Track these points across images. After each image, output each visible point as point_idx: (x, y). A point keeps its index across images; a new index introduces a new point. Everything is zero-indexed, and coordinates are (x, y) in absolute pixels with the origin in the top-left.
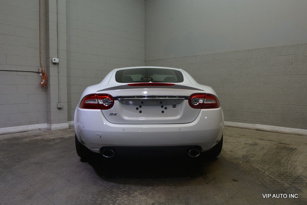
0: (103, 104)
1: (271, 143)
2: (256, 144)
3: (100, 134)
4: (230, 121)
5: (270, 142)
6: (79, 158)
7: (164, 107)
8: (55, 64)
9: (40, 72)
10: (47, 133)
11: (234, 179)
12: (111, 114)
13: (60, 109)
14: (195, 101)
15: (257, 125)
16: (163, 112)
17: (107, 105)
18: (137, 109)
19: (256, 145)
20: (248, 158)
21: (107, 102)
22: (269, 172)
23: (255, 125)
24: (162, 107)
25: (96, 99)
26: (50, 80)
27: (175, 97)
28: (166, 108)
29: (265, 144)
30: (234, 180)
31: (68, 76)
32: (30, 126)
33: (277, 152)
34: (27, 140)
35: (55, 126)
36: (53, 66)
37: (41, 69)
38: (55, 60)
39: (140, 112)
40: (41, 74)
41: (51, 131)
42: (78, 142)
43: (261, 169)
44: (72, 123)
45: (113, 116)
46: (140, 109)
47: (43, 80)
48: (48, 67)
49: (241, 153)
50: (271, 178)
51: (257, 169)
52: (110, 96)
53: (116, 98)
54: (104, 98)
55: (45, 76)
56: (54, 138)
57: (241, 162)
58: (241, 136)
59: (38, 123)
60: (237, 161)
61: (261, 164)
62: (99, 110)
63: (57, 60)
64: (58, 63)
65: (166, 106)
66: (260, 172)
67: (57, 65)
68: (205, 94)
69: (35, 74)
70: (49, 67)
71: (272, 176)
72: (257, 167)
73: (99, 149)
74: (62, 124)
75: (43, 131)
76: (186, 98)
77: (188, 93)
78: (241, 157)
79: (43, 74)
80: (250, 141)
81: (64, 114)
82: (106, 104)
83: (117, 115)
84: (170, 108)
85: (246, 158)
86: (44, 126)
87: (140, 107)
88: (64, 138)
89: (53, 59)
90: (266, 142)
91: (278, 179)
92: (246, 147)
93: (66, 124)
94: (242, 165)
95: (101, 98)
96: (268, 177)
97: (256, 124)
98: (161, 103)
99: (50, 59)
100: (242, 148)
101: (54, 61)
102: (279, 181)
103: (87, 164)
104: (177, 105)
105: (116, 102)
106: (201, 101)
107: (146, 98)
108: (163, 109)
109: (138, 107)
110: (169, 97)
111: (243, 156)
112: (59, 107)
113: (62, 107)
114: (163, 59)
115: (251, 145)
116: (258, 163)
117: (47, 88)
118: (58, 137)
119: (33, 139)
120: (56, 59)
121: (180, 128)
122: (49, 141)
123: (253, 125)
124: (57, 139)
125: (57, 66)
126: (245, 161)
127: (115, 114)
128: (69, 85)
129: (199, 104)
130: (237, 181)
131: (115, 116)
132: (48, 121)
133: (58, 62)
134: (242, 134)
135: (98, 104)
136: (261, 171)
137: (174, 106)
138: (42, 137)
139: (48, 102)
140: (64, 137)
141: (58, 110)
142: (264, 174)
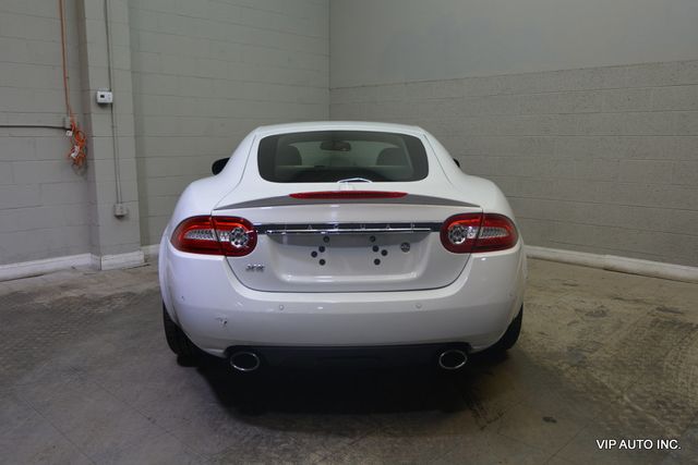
0: (229, 243)
1: (639, 309)
2: (602, 313)
3: (224, 316)
4: (541, 246)
5: (639, 306)
6: (174, 356)
7: (381, 249)
8: (103, 105)
9: (68, 126)
10: (93, 281)
11: (547, 416)
12: (251, 268)
13: (120, 217)
14: (458, 233)
15: (608, 256)
16: (377, 262)
17: (238, 246)
18: (314, 254)
19: (604, 314)
20: (584, 353)
21: (239, 236)
22: (632, 395)
23: (602, 256)
24: (376, 249)
25: (213, 231)
26: (92, 145)
27: (407, 225)
28: (384, 253)
29: (626, 311)
30: (547, 419)
31: (138, 136)
32: (49, 260)
33: (653, 337)
34: (44, 301)
35: (110, 261)
36: (99, 110)
37: (68, 119)
38: (102, 96)
39: (322, 262)
40: (70, 133)
41: (101, 273)
42: (170, 320)
43: (612, 387)
44: (151, 249)
45: (255, 272)
46: (321, 256)
47: (77, 148)
48: (86, 115)
49: (565, 338)
50: (635, 411)
51: (603, 387)
52: (247, 224)
53: (263, 229)
54: (231, 228)
55: (80, 137)
56: (109, 294)
57: (565, 367)
58: (566, 287)
59: (68, 253)
60: (556, 363)
61: (612, 370)
62: (221, 258)
63: (108, 97)
64: (111, 104)
65: (385, 248)
66: (611, 396)
67: (109, 108)
68: (482, 214)
69: (54, 132)
70: (90, 114)
71: (637, 407)
72: (604, 380)
73: (221, 351)
74: (126, 255)
75: (81, 274)
76: (434, 226)
77: (440, 214)
78: (566, 350)
79: (76, 132)
80: (589, 305)
81: (131, 229)
82: (237, 243)
83: (266, 270)
84: (395, 251)
85: (576, 355)
86: (83, 260)
87: (322, 250)
88: (134, 294)
89: (99, 94)
90: (627, 305)
91: (650, 414)
92: (578, 322)
93: (136, 253)
94: (567, 375)
95: (224, 228)
96: (629, 411)
97: (605, 254)
98: (373, 239)
99: (92, 94)
100: (569, 325)
101: (100, 100)
102: (656, 420)
103: (193, 370)
104: (413, 246)
105: (262, 239)
106: (472, 233)
107: (336, 230)
108: (378, 255)
109: (317, 250)
110: (393, 225)
111: (571, 349)
112: (118, 214)
113: (125, 213)
114: (376, 86)
115: (590, 314)
116: (606, 368)
117: (86, 167)
118: (119, 291)
119: (58, 297)
120: (106, 94)
121: (419, 304)
122: (98, 302)
123: (596, 256)
124: (117, 296)
125: (108, 111)
126: (575, 362)
127: (261, 268)
128: (140, 158)
129: (468, 241)
130: (554, 421)
131: (260, 273)
132: (93, 247)
133: (111, 101)
134: (571, 282)
135: (219, 243)
136: (613, 393)
137: (406, 247)
138: (82, 292)
139: (90, 203)
140: (134, 291)
141: (117, 221)
142: (619, 400)
